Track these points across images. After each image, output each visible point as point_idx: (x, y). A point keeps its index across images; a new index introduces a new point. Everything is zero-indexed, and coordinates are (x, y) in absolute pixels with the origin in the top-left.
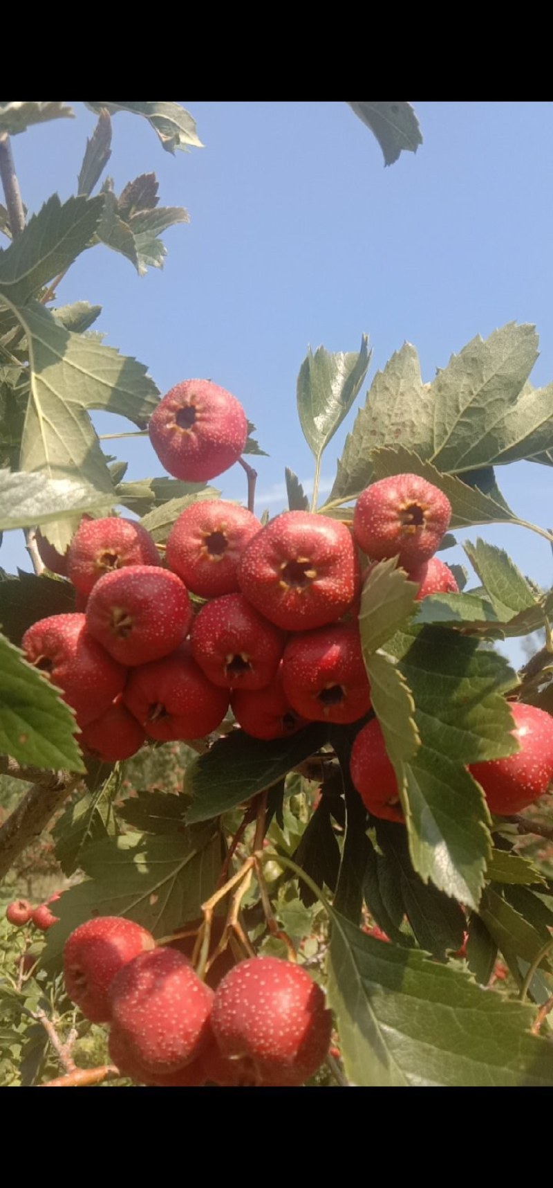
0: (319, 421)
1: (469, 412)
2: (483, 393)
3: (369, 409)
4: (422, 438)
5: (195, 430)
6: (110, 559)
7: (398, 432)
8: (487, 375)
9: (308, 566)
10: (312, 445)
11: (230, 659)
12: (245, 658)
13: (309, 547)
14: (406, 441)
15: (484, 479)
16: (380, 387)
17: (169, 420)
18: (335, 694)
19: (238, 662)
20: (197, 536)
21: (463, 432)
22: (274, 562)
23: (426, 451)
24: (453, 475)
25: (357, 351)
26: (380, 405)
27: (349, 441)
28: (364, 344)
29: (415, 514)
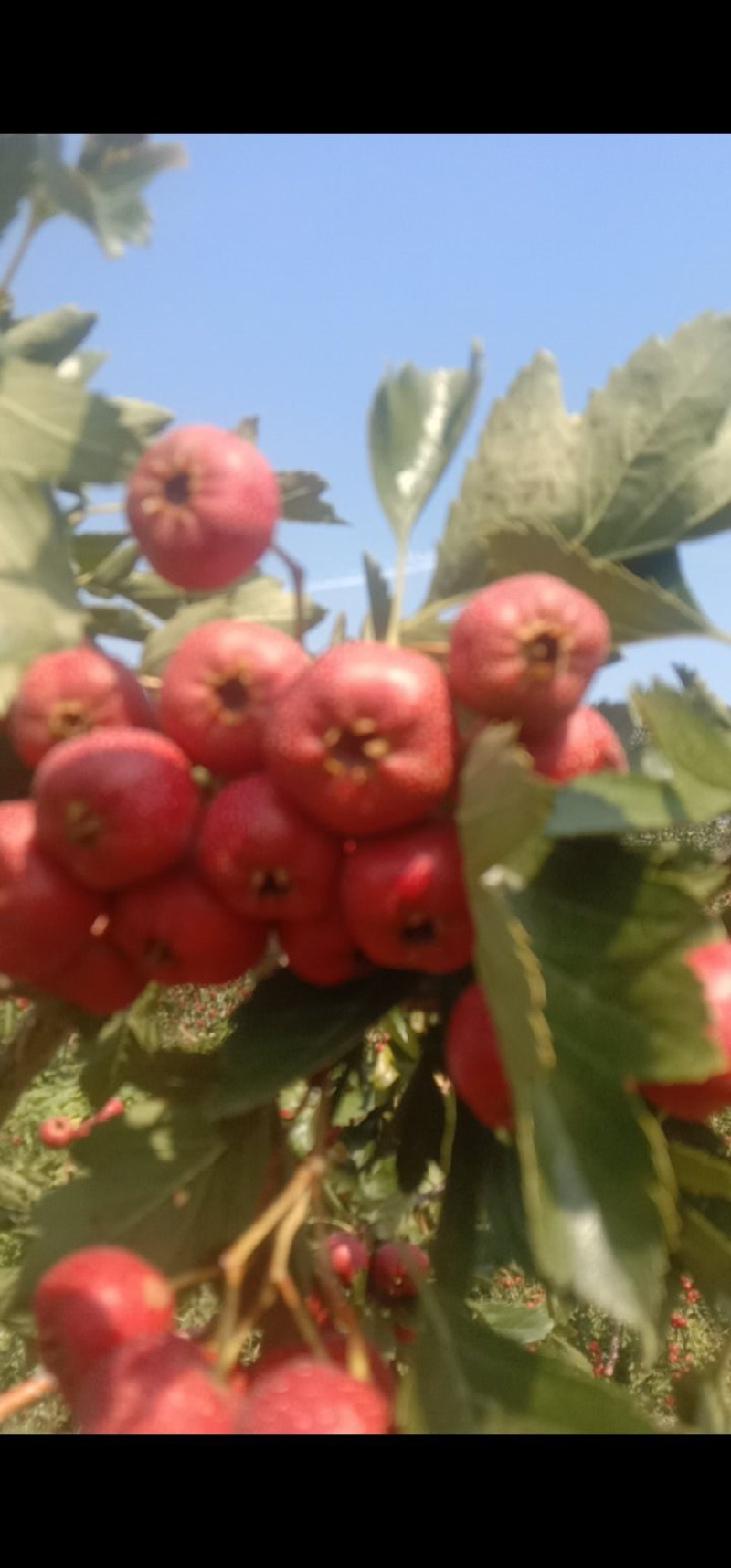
0: (407, 481)
1: (640, 461)
2: (662, 431)
3: (483, 460)
4: (564, 504)
5: (193, 510)
6: (72, 719)
7: (527, 497)
8: (670, 399)
9: (370, 737)
10: (393, 520)
11: (258, 878)
12: (282, 876)
13: (374, 704)
14: (543, 510)
15: (662, 567)
16: (499, 423)
17: (149, 494)
18: (423, 932)
19: (270, 885)
20: (200, 681)
21: (631, 493)
22: (318, 729)
23: (569, 526)
24: (617, 563)
25: (463, 367)
26: (500, 453)
27: (452, 515)
28: (475, 358)
29: (547, 646)
